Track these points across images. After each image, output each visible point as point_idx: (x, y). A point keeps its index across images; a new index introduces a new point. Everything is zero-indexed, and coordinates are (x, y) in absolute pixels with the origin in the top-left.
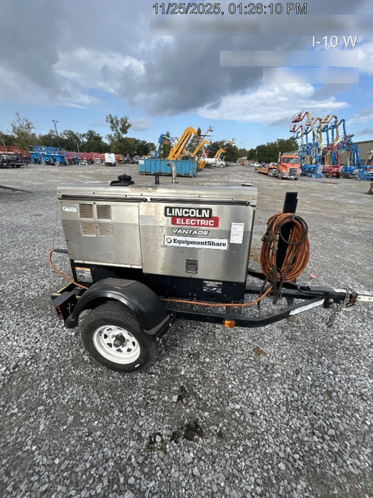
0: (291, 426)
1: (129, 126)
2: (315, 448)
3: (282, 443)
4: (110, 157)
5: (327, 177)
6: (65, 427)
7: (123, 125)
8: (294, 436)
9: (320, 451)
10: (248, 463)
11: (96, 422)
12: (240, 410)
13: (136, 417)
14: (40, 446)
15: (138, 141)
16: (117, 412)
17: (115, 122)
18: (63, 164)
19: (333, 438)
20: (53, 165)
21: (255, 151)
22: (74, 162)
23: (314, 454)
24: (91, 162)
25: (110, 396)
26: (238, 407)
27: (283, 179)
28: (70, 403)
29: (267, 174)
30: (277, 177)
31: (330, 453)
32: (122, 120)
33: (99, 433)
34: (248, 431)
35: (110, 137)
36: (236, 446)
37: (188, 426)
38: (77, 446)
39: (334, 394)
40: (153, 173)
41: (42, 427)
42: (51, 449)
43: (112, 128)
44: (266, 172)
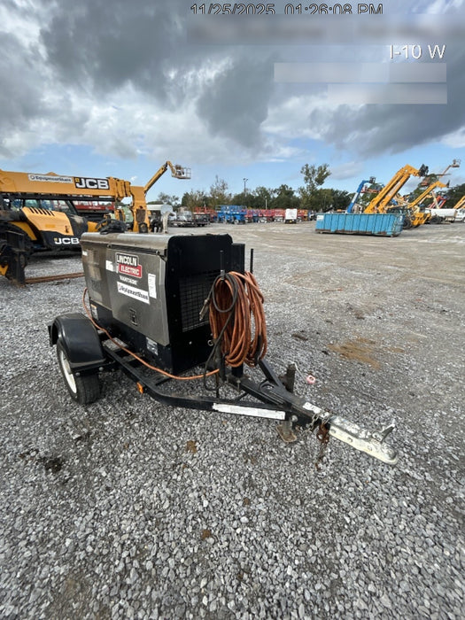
0: (121, 525)
1: (327, 174)
2: (112, 559)
3: (95, 529)
4: (291, 214)
7: (320, 175)
8: (111, 534)
9: (112, 566)
10: (53, 516)
12: (102, 479)
15: (337, 192)
17: (310, 172)
18: (242, 222)
19: (141, 570)
20: (233, 223)
22: (254, 220)
23: (104, 563)
24: (271, 219)
26: (104, 474)
31: (118, 577)
32: (320, 168)
34: (86, 497)
35: (301, 190)
36: (62, 497)
37: (57, 460)
39: (211, 540)
40: (332, 230)
43: (306, 179)
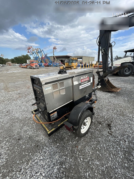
5: (45, 67)
6: (100, 155)
11: (101, 145)
13: (103, 135)
14: (104, 164)
16: (100, 139)
21: (14, 59)
25: (94, 139)
27: (34, 69)
28: (92, 152)
29: (26, 68)
30: (31, 68)
33: (105, 145)
37: (108, 126)
38: (107, 152)
41: (98, 163)
42: (106, 160)
44: (26, 67)
